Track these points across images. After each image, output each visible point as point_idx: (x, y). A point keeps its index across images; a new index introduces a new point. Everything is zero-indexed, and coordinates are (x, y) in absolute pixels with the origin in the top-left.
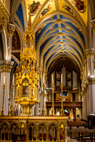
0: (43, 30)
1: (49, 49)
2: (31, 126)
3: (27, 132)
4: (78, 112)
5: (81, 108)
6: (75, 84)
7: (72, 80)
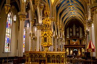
0: (60, 5)
1: (65, 15)
2: (48, 56)
3: (46, 59)
4: (83, 50)
5: (84, 48)
6: (81, 34)
7: (79, 32)
